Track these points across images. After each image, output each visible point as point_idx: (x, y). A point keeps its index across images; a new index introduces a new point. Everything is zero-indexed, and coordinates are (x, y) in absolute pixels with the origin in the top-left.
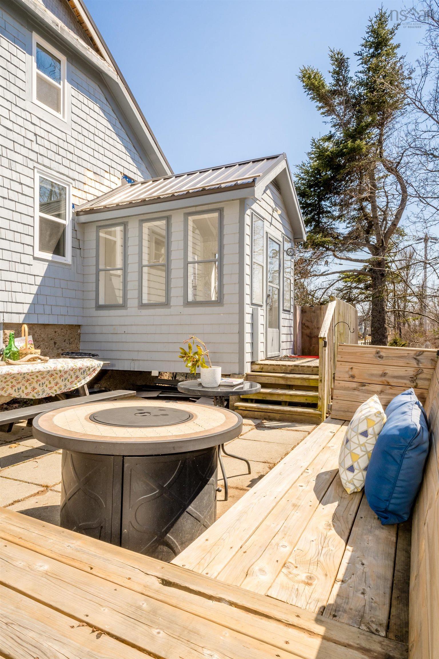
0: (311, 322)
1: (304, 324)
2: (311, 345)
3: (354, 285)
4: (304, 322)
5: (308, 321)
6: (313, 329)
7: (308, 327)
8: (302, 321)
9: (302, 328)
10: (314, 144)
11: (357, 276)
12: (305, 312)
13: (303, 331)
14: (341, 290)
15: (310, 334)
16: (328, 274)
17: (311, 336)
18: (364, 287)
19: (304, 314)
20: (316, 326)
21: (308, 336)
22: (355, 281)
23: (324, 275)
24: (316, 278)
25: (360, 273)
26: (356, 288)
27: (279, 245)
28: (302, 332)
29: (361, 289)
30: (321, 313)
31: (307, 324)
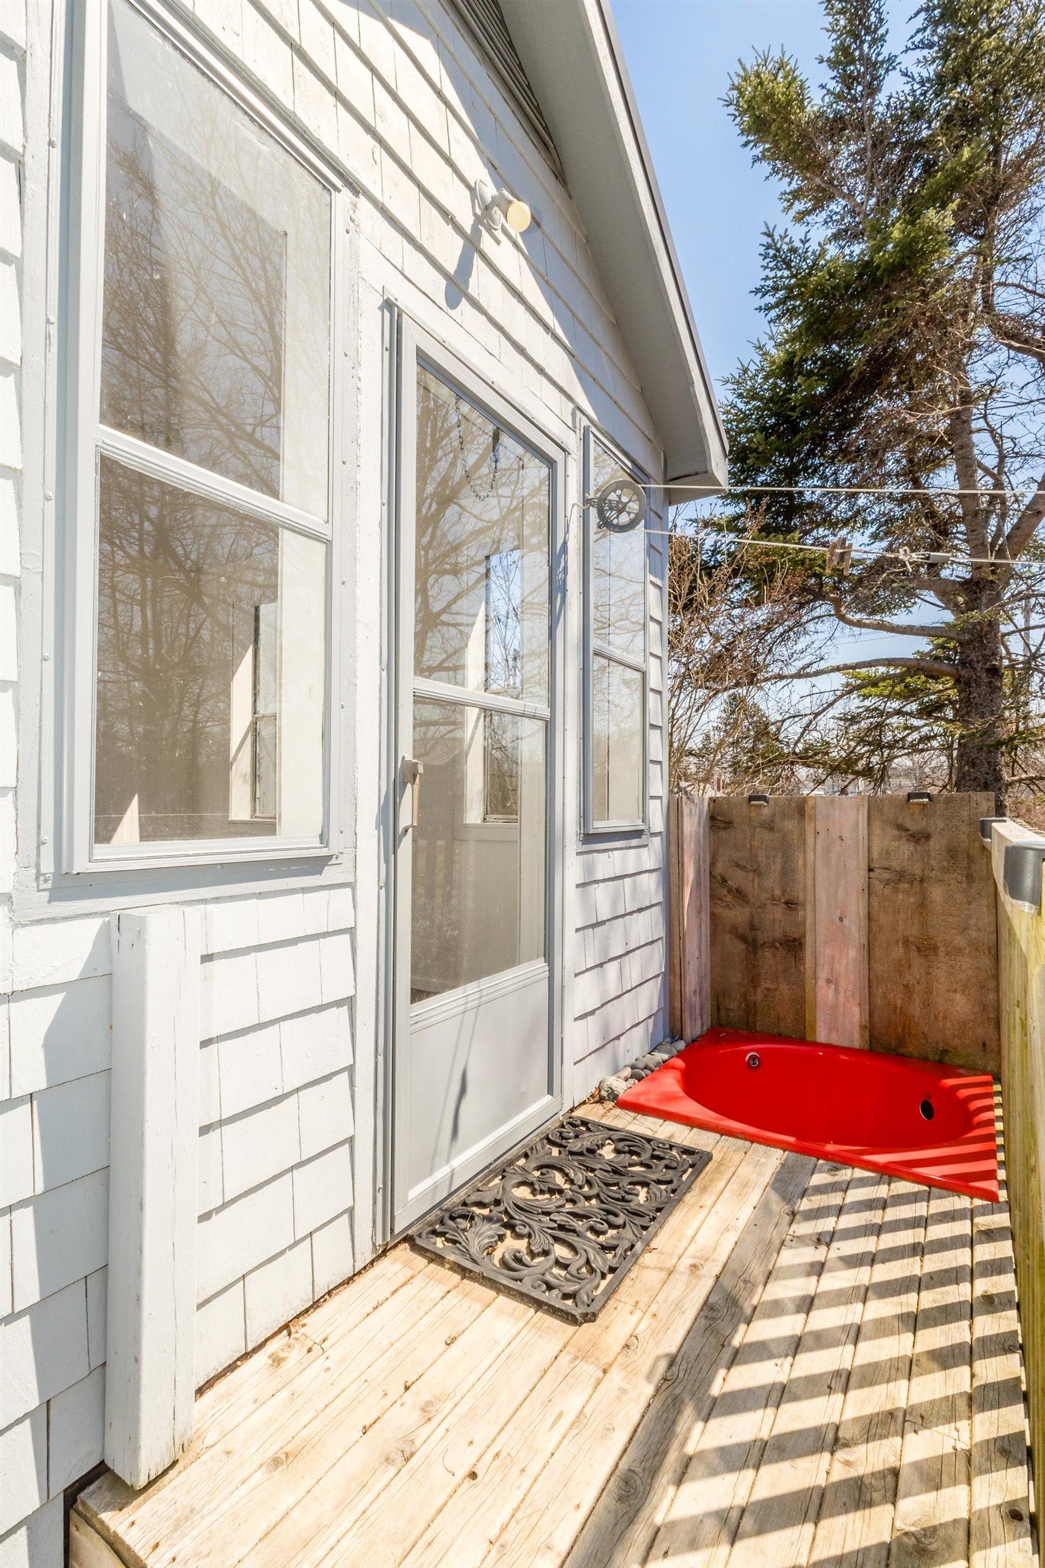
0: (757, 872)
1: (724, 880)
2: (754, 982)
3: (895, 705)
4: (720, 868)
5: (743, 868)
6: (763, 906)
7: (740, 894)
8: (713, 864)
9: (713, 897)
10: (772, 252)
11: (901, 678)
12: (728, 824)
13: (718, 910)
14: (853, 719)
15: (752, 927)
16: (818, 673)
17: (754, 941)
18: (918, 710)
19: (723, 834)
20: (778, 892)
21: (743, 938)
22: (896, 694)
23: (808, 675)
24: (780, 684)
25: (913, 667)
26: (899, 712)
27: (550, 463)
28: (713, 917)
29: (911, 714)
30: (802, 833)
31: (737, 879)
